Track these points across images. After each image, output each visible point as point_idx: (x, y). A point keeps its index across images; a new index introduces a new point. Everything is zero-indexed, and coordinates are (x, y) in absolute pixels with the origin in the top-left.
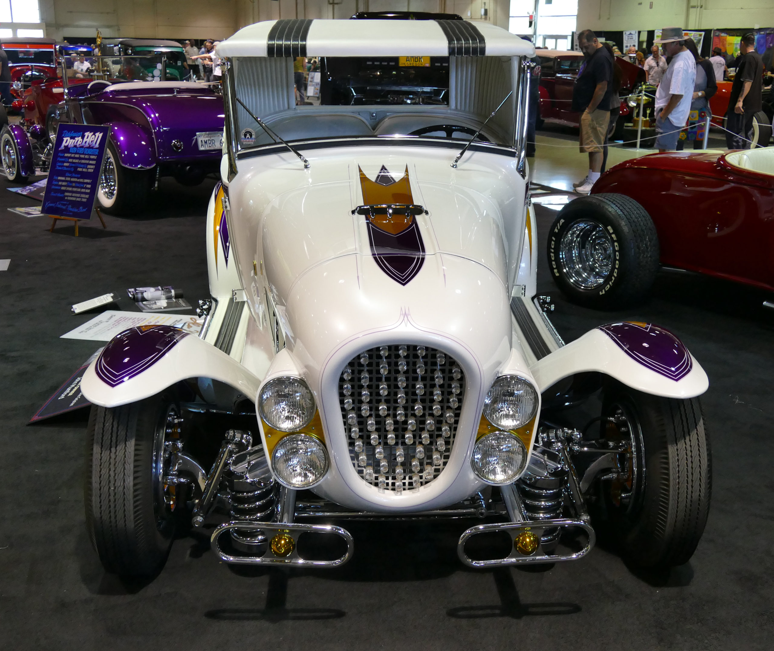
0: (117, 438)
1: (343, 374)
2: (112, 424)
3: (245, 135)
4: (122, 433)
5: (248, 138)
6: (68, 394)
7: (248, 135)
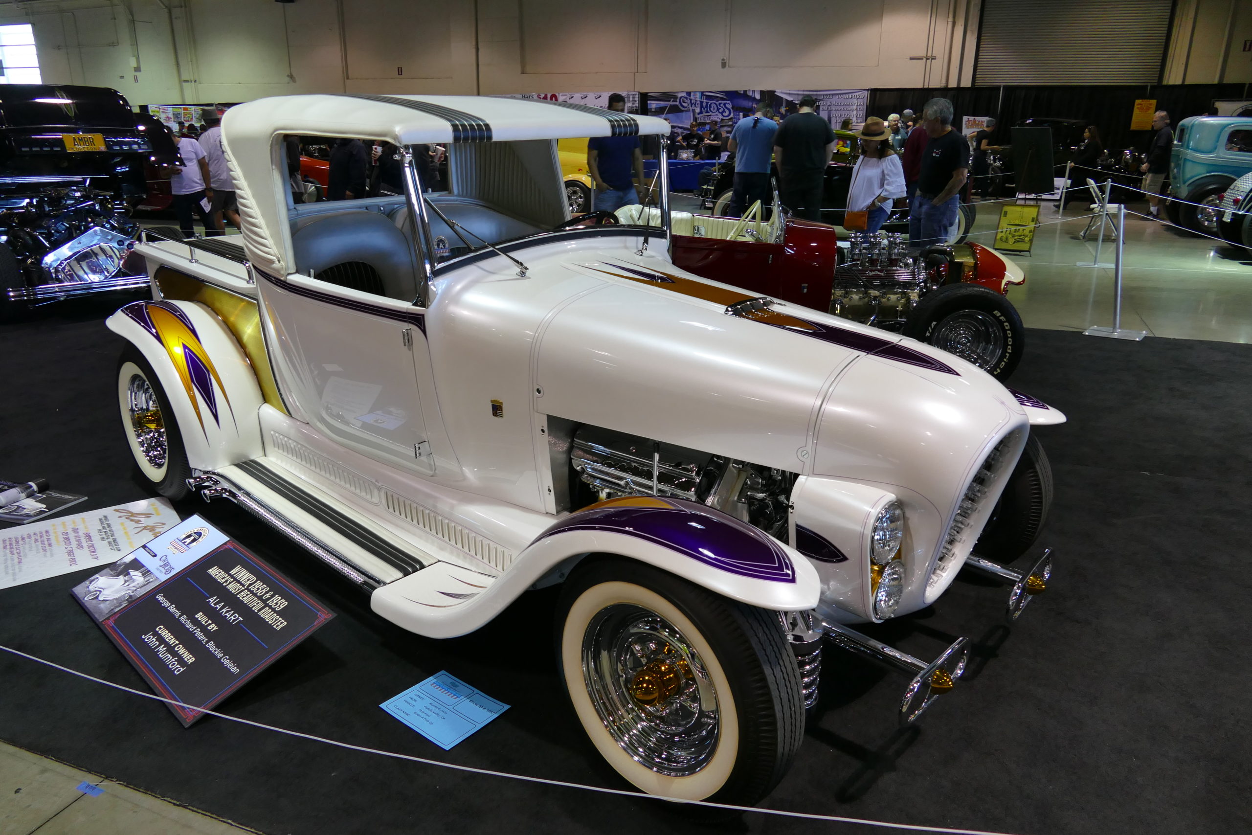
3: (438, 245)
5: (442, 248)
7: (441, 244)
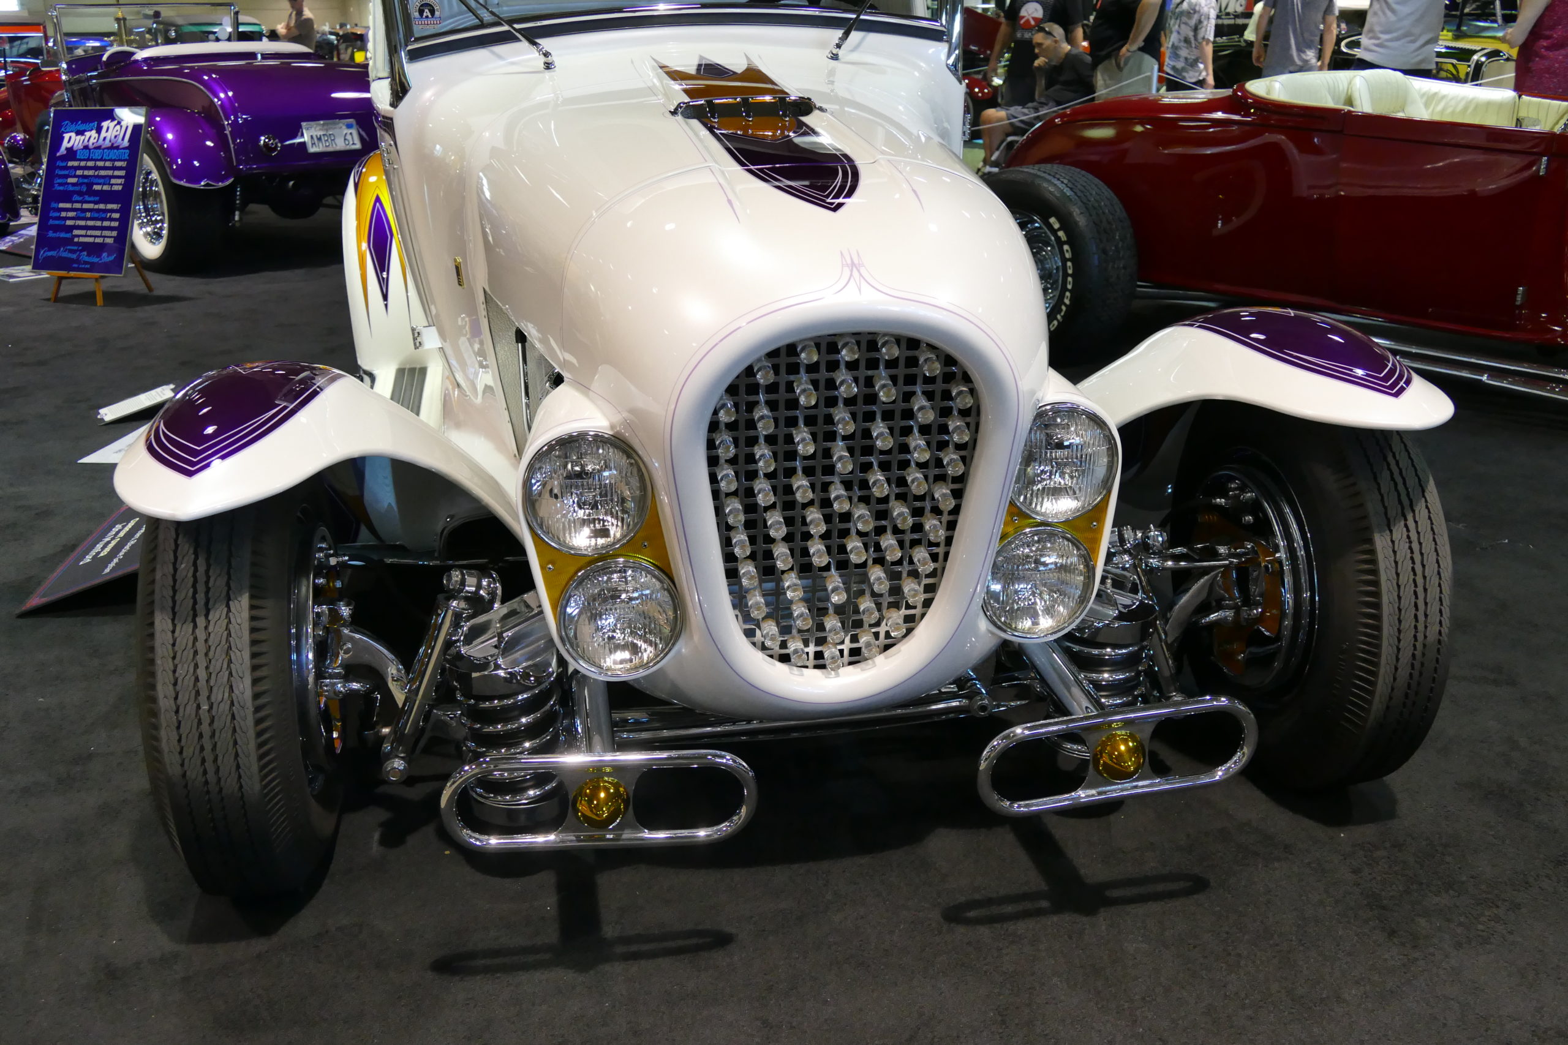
0: (207, 594)
1: (716, 412)
2: (195, 564)
3: (421, 12)
4: (218, 583)
5: (427, 17)
6: (99, 553)
7: (426, 10)
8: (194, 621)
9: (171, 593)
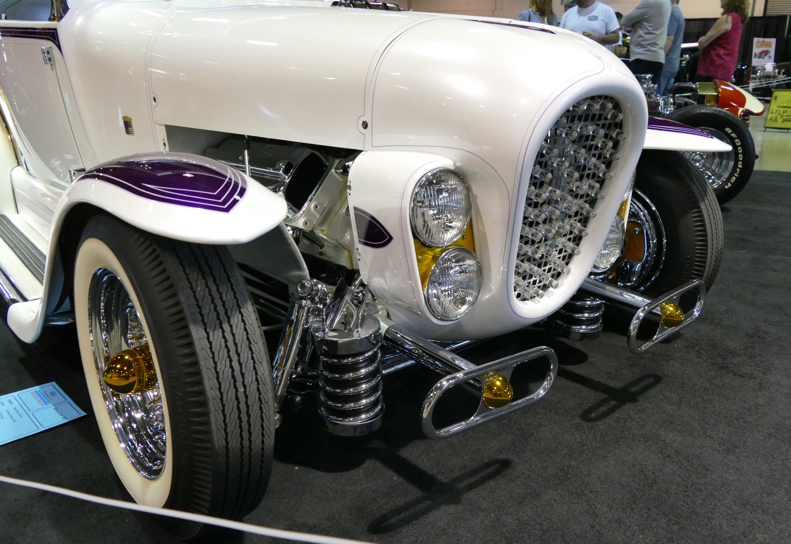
0: (224, 306)
8: (221, 327)
9: (197, 310)
